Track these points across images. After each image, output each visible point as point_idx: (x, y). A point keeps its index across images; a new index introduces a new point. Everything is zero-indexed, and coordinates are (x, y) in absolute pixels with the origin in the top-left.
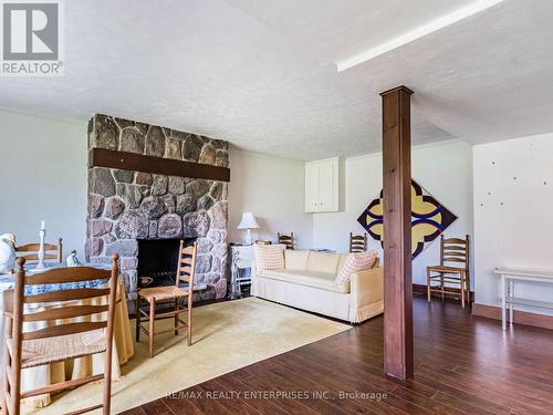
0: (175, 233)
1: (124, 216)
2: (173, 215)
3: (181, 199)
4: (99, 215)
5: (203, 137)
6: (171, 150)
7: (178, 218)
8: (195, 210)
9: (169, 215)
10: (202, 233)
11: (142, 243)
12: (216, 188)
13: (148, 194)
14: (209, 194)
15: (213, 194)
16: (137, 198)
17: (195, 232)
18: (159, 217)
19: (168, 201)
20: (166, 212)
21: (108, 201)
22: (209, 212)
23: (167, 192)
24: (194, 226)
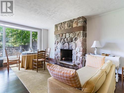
0: (67, 48)
1: (58, 44)
2: (67, 43)
3: (68, 39)
4: (55, 44)
5: (73, 19)
6: (66, 27)
8: (72, 41)
9: (66, 43)
10: (74, 48)
12: (78, 34)
13: (62, 39)
15: (77, 36)
16: (60, 40)
17: (72, 48)
19: (66, 40)
20: (65, 43)
21: (56, 41)
22: (76, 42)
24: (71, 46)
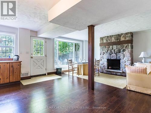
0: (114, 58)
1: (104, 55)
3: (116, 50)
4: (101, 55)
6: (113, 40)
7: (115, 55)
8: (120, 52)
10: (122, 58)
11: (108, 60)
12: (126, 46)
13: (109, 50)
14: (124, 48)
15: (125, 48)
16: (107, 51)
18: (111, 55)
19: (113, 51)
20: (113, 53)
21: (102, 52)
22: (124, 53)
23: (113, 49)
24: (119, 57)
